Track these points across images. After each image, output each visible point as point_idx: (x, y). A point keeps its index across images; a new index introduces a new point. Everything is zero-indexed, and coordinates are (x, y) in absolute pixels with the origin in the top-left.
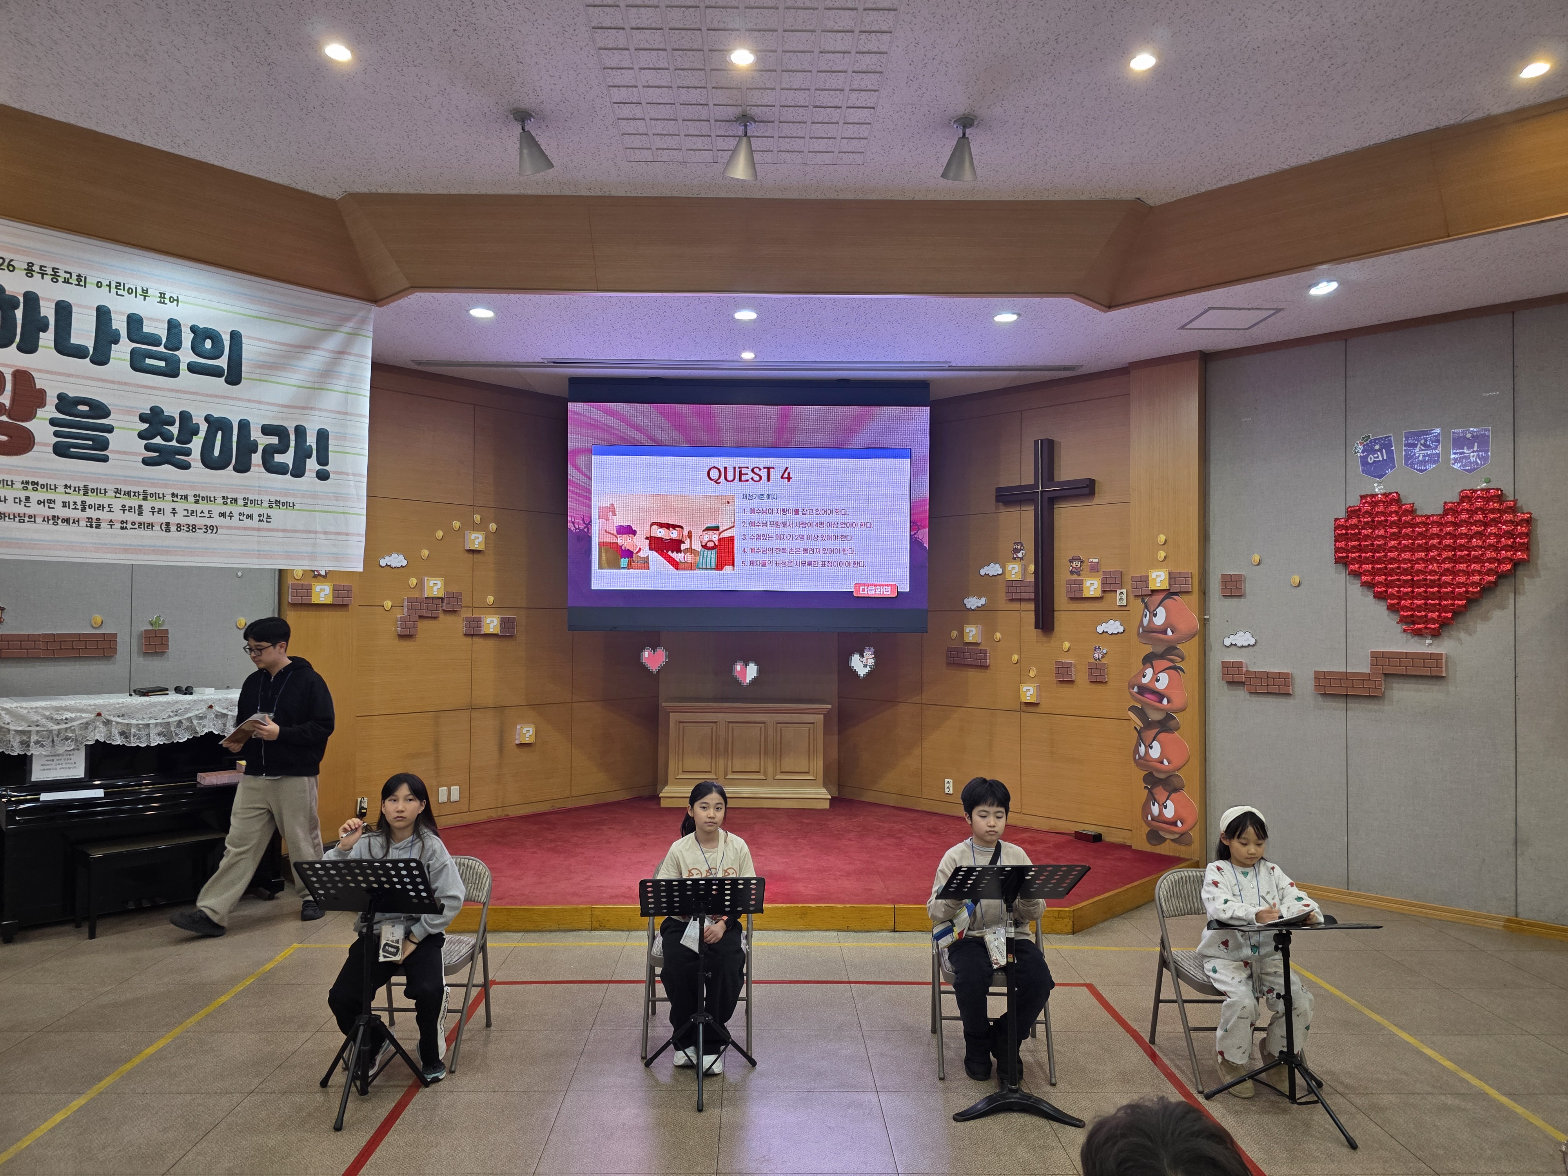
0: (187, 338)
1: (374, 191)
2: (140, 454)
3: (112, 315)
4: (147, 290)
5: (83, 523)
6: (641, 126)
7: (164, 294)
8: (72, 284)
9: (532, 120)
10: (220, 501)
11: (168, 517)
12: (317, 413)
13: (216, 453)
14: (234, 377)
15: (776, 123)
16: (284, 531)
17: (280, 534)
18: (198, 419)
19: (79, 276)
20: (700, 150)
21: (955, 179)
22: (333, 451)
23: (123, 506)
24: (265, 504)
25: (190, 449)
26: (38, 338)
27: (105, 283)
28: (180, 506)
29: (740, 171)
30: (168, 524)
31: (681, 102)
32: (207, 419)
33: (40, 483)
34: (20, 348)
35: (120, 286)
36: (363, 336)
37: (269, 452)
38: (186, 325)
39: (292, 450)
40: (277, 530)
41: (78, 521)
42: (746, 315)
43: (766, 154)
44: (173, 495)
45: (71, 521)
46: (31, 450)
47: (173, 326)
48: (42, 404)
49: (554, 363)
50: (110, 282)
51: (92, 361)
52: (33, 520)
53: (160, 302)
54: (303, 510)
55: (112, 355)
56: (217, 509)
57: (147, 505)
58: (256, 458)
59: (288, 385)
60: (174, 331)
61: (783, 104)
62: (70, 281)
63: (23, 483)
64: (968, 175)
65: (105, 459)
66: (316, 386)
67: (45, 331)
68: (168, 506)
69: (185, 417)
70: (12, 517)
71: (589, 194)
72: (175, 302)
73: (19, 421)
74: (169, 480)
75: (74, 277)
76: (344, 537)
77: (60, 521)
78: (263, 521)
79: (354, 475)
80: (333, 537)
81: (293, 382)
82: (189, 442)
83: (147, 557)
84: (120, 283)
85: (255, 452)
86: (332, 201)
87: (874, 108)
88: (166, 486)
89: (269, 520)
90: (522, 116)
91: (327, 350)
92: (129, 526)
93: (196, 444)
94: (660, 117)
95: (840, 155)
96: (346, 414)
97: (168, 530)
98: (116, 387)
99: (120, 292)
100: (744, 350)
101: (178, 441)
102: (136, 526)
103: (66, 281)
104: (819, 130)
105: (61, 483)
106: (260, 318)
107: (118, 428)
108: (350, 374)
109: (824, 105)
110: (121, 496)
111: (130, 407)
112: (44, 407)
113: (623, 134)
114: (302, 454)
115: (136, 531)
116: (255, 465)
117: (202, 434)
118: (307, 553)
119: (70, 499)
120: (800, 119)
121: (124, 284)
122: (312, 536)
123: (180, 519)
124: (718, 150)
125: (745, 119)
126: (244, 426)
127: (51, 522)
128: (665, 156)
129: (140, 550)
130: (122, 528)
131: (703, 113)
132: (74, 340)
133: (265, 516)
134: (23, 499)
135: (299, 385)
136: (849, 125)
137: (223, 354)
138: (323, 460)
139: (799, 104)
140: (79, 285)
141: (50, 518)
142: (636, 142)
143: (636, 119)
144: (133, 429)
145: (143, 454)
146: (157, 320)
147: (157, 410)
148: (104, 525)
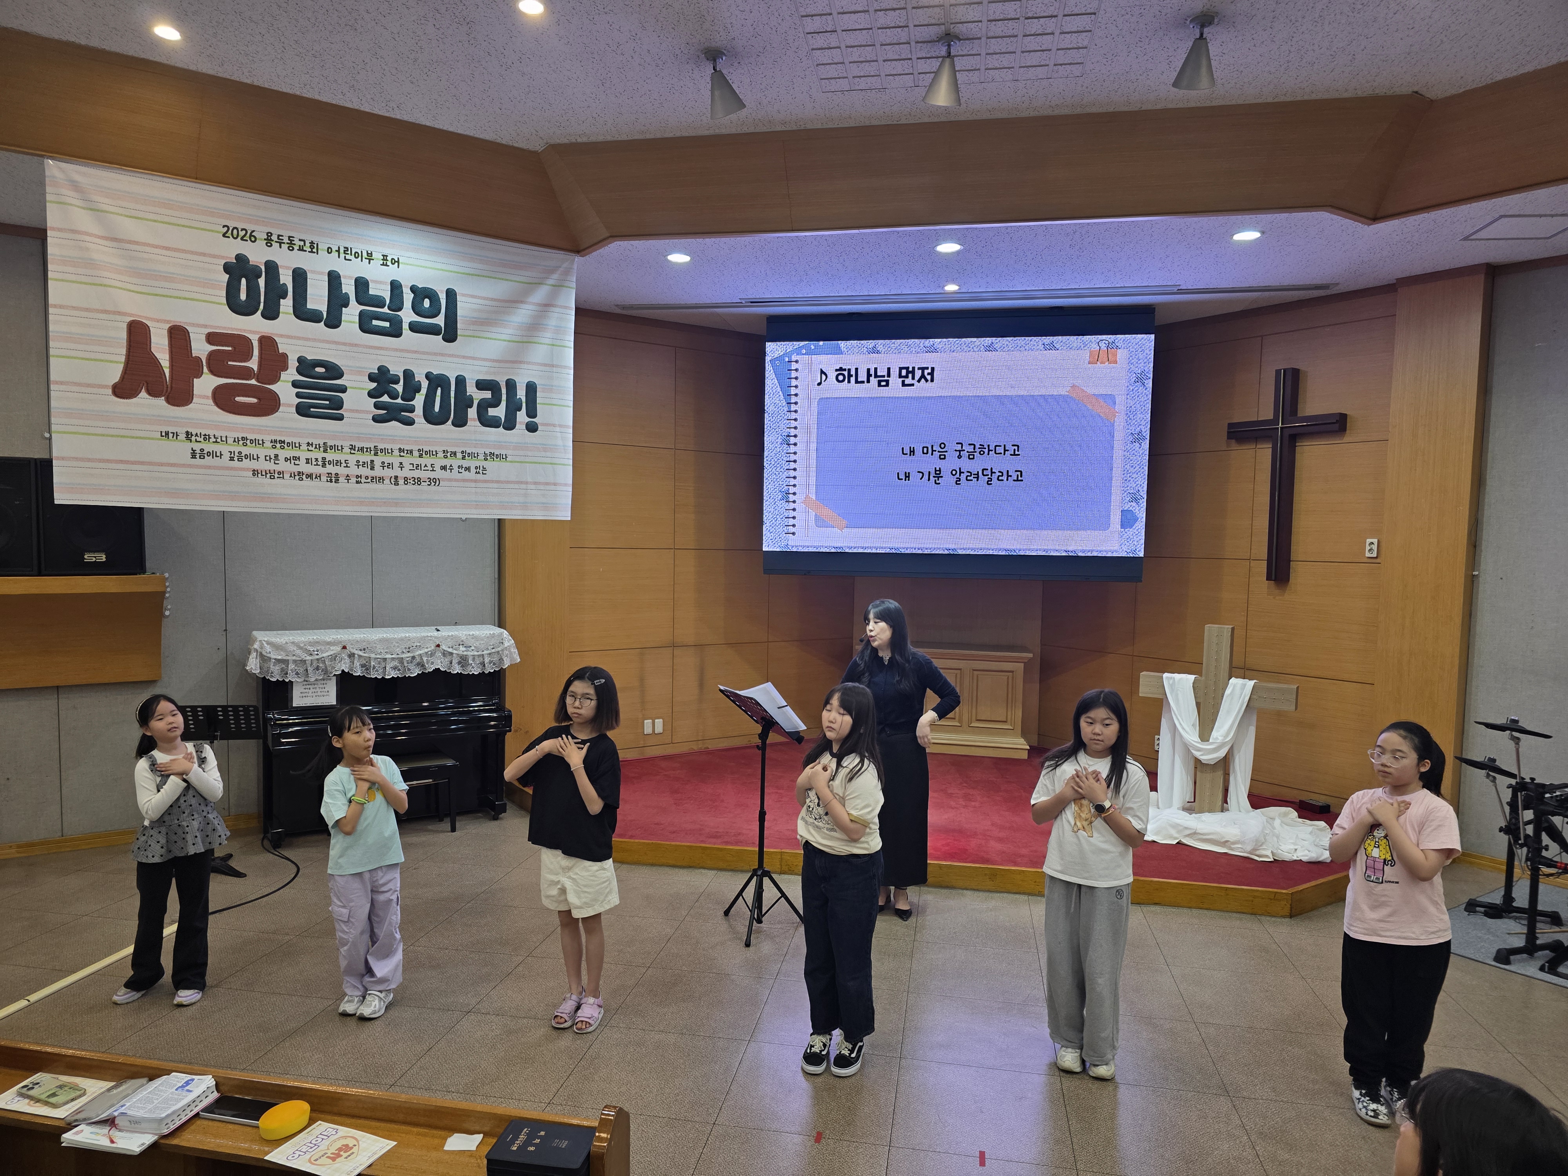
0: (408, 297)
1: (574, 141)
2: (370, 412)
3: (342, 280)
4: (371, 253)
5: (324, 478)
6: (836, 55)
7: (387, 256)
8: (306, 251)
9: (724, 58)
10: (441, 455)
11: (396, 471)
12: (525, 366)
13: (437, 408)
14: (450, 335)
15: (984, 39)
16: (498, 482)
17: (495, 485)
18: (420, 377)
19: (312, 243)
20: (900, 75)
21: (1190, 87)
22: (540, 404)
23: (358, 461)
24: (481, 457)
25: (414, 405)
26: (279, 305)
27: (335, 248)
28: (407, 460)
29: (942, 97)
30: (396, 477)
31: (879, 26)
32: (428, 376)
33: (286, 441)
34: (264, 316)
35: (348, 250)
36: (567, 287)
37: (483, 406)
38: (406, 286)
39: (503, 404)
40: (492, 482)
41: (320, 476)
42: (948, 248)
43: (971, 73)
44: (400, 450)
45: (314, 477)
46: (277, 411)
47: (395, 287)
48: (285, 368)
49: (751, 302)
50: (339, 248)
51: (326, 325)
52: (281, 476)
53: (383, 265)
54: (515, 462)
55: (343, 318)
56: (439, 462)
57: (378, 460)
58: (472, 413)
59: (499, 340)
60: (397, 292)
61: (991, 18)
62: (304, 248)
63: (272, 442)
64: (1204, 81)
65: (340, 418)
66: (525, 339)
67: (284, 298)
68: (395, 460)
69: (408, 375)
70: (264, 473)
71: (784, 129)
72: (396, 264)
73: (266, 384)
74: (396, 436)
75: (308, 245)
76: (552, 487)
77: (304, 477)
78: (479, 473)
79: (560, 426)
80: (542, 487)
81: (503, 337)
82: (412, 399)
83: (379, 509)
84: (347, 248)
85: (471, 407)
86: (534, 153)
87: (1095, 14)
88: (394, 441)
89: (484, 472)
90: (713, 55)
91: (534, 304)
92: (363, 480)
93: (419, 401)
94: (856, 44)
95: (1056, 68)
96: (553, 366)
97: (396, 484)
98: (347, 348)
100: (948, 282)
101: (403, 399)
102: (369, 480)
103: (301, 249)
104: (1032, 43)
105: (304, 441)
106: (472, 275)
107: (351, 388)
108: (555, 326)
109: (1038, 15)
110: (356, 452)
111: (361, 368)
112: (286, 370)
113: (817, 65)
114: (513, 408)
115: (369, 484)
116: (474, 420)
117: (424, 391)
118: (519, 503)
119: (312, 455)
120: (1010, 32)
121: (352, 248)
122: (523, 486)
123: (406, 473)
124: (919, 74)
125: (948, 38)
126: (461, 381)
127: (297, 477)
128: (863, 84)
129: (373, 502)
130: (357, 482)
131: (903, 35)
132: (310, 305)
133: (481, 468)
134: (272, 456)
135: (508, 339)
136: (1066, 35)
137: (440, 312)
138: (532, 413)
139: (1009, 17)
140: (312, 252)
141: (296, 474)
142: (832, 71)
143: (831, 48)
144: (363, 389)
145: (372, 412)
146: (381, 283)
147: (383, 370)
148: (341, 479)
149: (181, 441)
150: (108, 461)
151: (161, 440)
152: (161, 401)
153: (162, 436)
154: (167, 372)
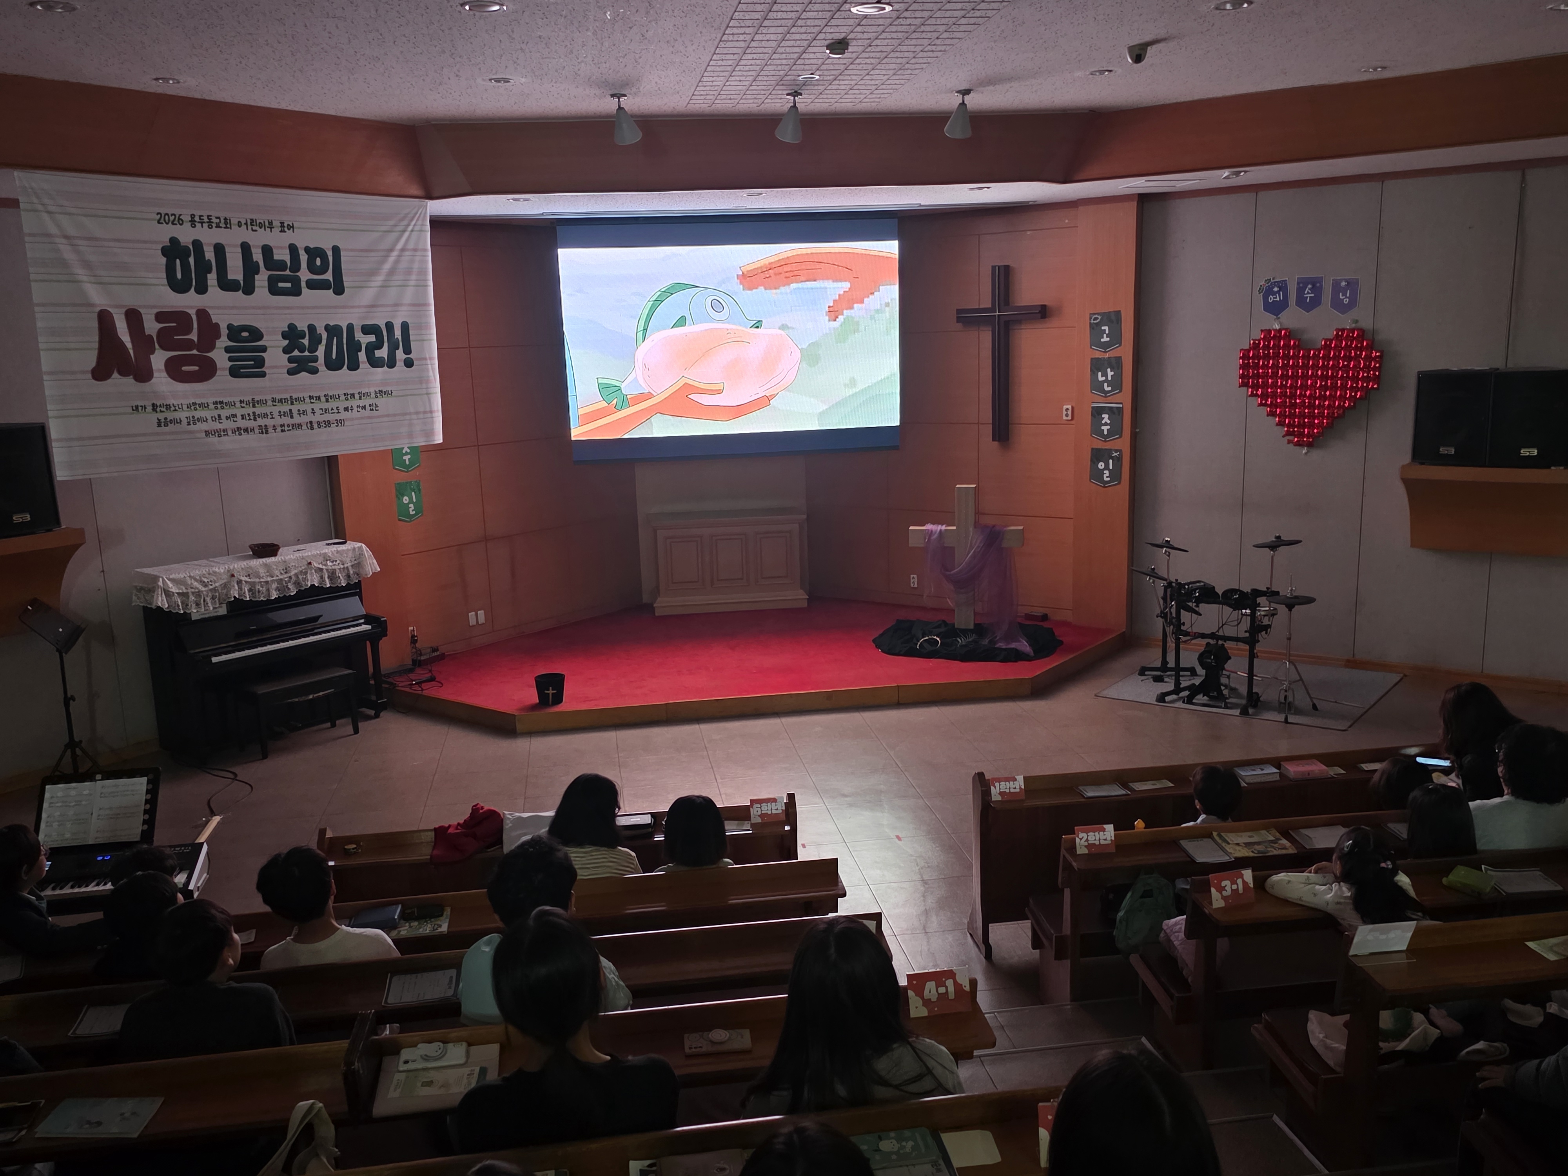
0: (304, 258)
2: (285, 367)
3: (252, 249)
4: (272, 222)
5: (257, 431)
7: (283, 223)
8: (221, 227)
10: (343, 397)
11: (311, 417)
12: (401, 309)
14: (339, 290)
16: (388, 416)
17: (386, 419)
18: (321, 329)
22: (414, 341)
23: (280, 412)
24: (373, 395)
25: (317, 356)
26: (207, 279)
27: (243, 222)
28: (317, 406)
30: (311, 422)
32: (327, 328)
33: (224, 401)
34: (197, 291)
35: (253, 222)
36: (424, 232)
38: (301, 248)
39: (386, 344)
40: (383, 416)
41: (253, 430)
44: (311, 397)
45: (249, 430)
46: (215, 375)
47: (293, 249)
48: (218, 336)
50: (246, 221)
51: (244, 293)
52: (226, 433)
53: (281, 231)
54: (400, 396)
55: (256, 285)
56: (342, 404)
57: (295, 409)
58: (362, 356)
60: (294, 254)
62: (221, 225)
63: (214, 404)
65: (263, 375)
67: (210, 273)
68: (308, 407)
69: (312, 328)
70: (213, 433)
72: (292, 229)
73: (204, 352)
74: (306, 385)
75: (223, 221)
76: (430, 415)
77: (242, 432)
78: (373, 410)
79: (429, 359)
80: (421, 416)
82: (316, 350)
83: (301, 453)
84: (253, 220)
85: (361, 350)
88: (305, 390)
89: (377, 409)
92: (286, 428)
93: (321, 352)
96: (417, 305)
97: (312, 428)
98: (263, 312)
99: (254, 228)
101: (309, 352)
102: (291, 428)
103: (218, 226)
105: (237, 400)
106: (352, 230)
107: (270, 347)
110: (277, 404)
111: (275, 328)
112: (220, 337)
114: (393, 348)
115: (291, 431)
116: (363, 362)
117: (324, 342)
119: (245, 411)
121: (256, 220)
122: (408, 417)
123: (318, 417)
126: (350, 327)
129: (296, 447)
130: (283, 431)
132: (231, 276)
134: (217, 417)
135: (384, 285)
137: (329, 268)
138: (407, 351)
140: (226, 228)
141: (236, 430)
144: (279, 347)
145: (287, 366)
146: (281, 248)
147: (292, 327)
148: (270, 430)
149: (148, 413)
150: (96, 438)
151: (133, 414)
152: (130, 380)
153: (133, 410)
154: (131, 352)
